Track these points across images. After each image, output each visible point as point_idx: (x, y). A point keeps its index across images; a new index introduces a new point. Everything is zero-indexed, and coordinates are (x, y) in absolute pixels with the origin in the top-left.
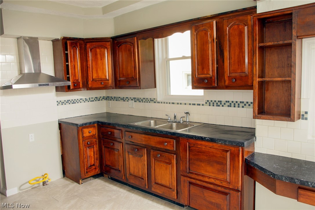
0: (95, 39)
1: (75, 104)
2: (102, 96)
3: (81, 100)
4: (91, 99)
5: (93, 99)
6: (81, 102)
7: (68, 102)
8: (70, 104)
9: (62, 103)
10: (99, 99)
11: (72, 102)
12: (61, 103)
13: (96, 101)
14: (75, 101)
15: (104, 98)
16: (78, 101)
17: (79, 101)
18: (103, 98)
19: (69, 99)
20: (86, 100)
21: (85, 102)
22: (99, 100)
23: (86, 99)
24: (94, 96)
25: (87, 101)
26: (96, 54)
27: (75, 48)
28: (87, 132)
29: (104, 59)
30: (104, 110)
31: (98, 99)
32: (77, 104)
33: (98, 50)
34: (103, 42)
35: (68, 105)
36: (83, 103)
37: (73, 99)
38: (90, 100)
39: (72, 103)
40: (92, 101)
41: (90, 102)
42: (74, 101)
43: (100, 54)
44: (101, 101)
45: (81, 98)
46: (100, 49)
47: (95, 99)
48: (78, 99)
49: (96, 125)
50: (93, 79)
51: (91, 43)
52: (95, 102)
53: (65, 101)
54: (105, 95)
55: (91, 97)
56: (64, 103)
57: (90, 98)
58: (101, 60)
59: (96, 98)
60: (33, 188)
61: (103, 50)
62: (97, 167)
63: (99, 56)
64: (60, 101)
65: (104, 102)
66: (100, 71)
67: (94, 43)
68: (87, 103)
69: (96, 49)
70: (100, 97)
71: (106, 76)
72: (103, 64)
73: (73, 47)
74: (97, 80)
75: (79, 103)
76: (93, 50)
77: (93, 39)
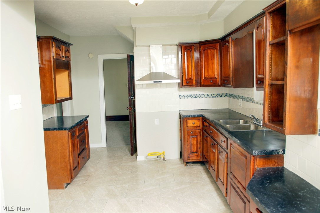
0: (206, 42)
1: (196, 99)
2: (225, 93)
3: (203, 95)
4: (213, 95)
5: (215, 96)
6: (202, 97)
7: (190, 97)
8: (191, 98)
9: (185, 97)
10: (222, 95)
11: (194, 96)
12: (183, 97)
13: (218, 97)
14: (197, 96)
15: (227, 95)
16: (199, 96)
17: (201, 96)
18: (225, 95)
19: (191, 94)
20: (207, 96)
21: (206, 97)
22: (222, 97)
23: (207, 94)
24: (216, 93)
25: (209, 97)
26: (208, 55)
27: (189, 51)
28: (191, 123)
29: (213, 59)
30: (226, 107)
31: (220, 96)
32: (198, 98)
33: (209, 51)
34: (213, 43)
35: (190, 99)
36: (204, 98)
37: (195, 94)
38: (211, 96)
39: (194, 98)
40: (214, 97)
41: (211, 98)
42: (195, 96)
43: (211, 55)
44: (223, 98)
45: (203, 94)
46: (211, 50)
47: (216, 96)
48: (199, 95)
49: (200, 118)
50: (205, 78)
51: (204, 46)
52: (216, 98)
53: (187, 95)
54: (228, 93)
55: (213, 93)
56: (186, 97)
57: (211, 94)
58: (212, 60)
59: (218, 94)
60: (155, 160)
61: (213, 51)
62: (199, 155)
63: (210, 57)
64: (183, 95)
65: (227, 98)
66: (210, 70)
67: (207, 45)
68: (208, 98)
69: (208, 50)
70: (223, 94)
71: (215, 75)
72: (213, 64)
73: (187, 50)
74: (208, 78)
75: (201, 98)
76: (205, 51)
77: (205, 41)
